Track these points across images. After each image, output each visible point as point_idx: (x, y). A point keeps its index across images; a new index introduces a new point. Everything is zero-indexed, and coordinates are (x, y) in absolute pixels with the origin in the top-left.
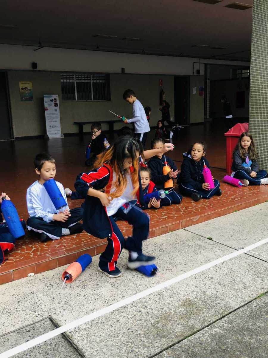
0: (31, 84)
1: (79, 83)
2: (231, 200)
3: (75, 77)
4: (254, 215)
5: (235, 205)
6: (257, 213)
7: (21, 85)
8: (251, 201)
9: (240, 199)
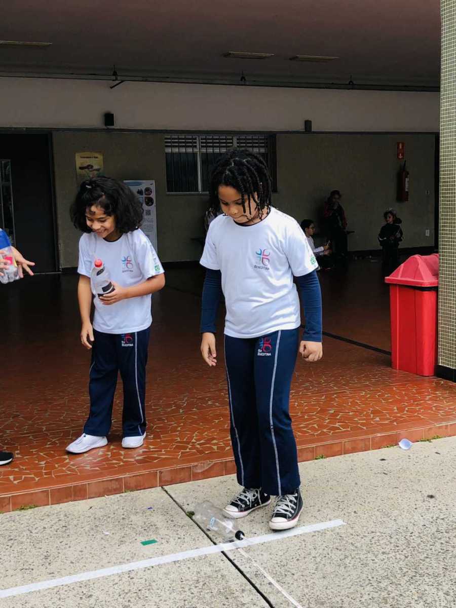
0: (101, 157)
1: (207, 154)
2: (325, 430)
3: (198, 142)
4: (352, 469)
5: (319, 444)
6: (363, 466)
7: (80, 161)
8: (370, 436)
9: (349, 429)
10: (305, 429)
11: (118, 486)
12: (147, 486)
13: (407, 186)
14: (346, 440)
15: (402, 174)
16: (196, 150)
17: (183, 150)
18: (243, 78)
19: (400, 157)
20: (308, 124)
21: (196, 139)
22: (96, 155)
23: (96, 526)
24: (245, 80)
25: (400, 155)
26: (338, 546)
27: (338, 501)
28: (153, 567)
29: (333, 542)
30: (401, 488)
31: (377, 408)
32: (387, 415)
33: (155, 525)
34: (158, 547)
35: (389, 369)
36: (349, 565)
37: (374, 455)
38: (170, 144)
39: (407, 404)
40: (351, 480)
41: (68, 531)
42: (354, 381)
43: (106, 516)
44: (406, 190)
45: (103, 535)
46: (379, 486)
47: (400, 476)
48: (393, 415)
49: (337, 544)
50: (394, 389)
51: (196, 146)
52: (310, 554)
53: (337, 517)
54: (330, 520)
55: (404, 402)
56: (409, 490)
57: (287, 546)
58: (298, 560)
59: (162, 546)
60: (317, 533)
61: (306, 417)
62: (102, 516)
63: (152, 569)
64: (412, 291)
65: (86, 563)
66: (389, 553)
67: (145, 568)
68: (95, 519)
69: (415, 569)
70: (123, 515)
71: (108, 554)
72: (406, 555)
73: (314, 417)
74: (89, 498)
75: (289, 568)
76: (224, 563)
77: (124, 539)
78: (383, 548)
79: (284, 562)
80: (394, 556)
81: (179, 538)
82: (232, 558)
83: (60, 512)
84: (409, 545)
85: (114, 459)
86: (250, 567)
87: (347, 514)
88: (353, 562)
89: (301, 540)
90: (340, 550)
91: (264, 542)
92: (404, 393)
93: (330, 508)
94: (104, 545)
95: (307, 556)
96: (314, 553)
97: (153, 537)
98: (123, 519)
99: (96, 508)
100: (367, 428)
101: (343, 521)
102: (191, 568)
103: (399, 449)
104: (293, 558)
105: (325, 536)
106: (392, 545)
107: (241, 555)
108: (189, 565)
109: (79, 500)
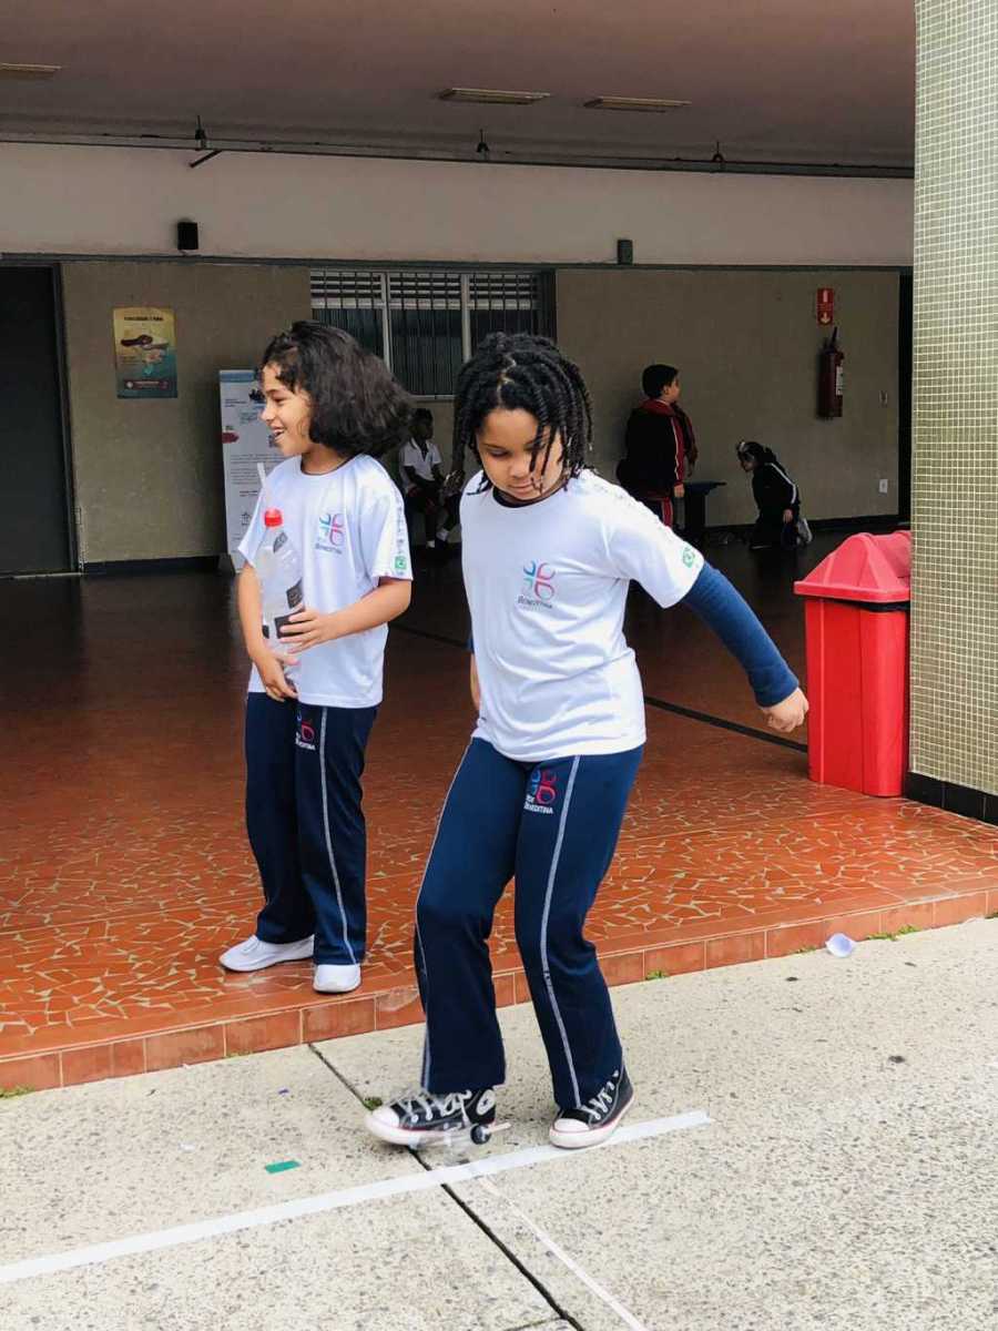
0: (168, 317)
1: (404, 311)
2: (666, 917)
3: (384, 287)
4: (725, 1001)
5: (654, 947)
6: (750, 993)
7: (123, 327)
8: (765, 929)
9: (718, 914)
10: (623, 915)
11: (212, 1045)
12: (275, 1044)
13: (839, 382)
14: (711, 937)
15: (828, 357)
16: (380, 304)
17: (350, 303)
18: (482, 147)
19: (825, 320)
20: (624, 247)
21: (379, 279)
22: (158, 313)
23: (164, 1131)
24: (487, 149)
25: (825, 315)
26: (696, 1170)
27: (695, 1071)
28: (290, 1221)
29: (686, 1160)
30: (833, 1042)
31: (780, 867)
32: (802, 883)
33: (295, 1129)
34: (304, 1177)
35: (804, 782)
36: (720, 1210)
37: (773, 969)
38: (322, 291)
39: (842, 858)
40: (723, 1025)
41: (102, 1144)
42: (728, 808)
43: (187, 1110)
44: (838, 393)
45: (180, 1152)
46: (784, 1037)
47: (828, 1014)
48: (813, 883)
49: (694, 1166)
50: (816, 825)
51: (379, 296)
52: (635, 1187)
53: (694, 1107)
54: (679, 1112)
55: (837, 854)
56: (849, 1044)
57: (585, 1171)
58: (610, 1201)
59: (311, 1175)
60: (650, 1141)
61: (625, 888)
62: (176, 1110)
63: (289, 1225)
64: (851, 611)
65: (142, 1214)
66: (807, 1184)
67: (275, 1223)
68: (163, 1116)
69: (865, 1218)
70: (225, 1106)
71: (192, 1194)
72: (846, 1189)
73: (643, 888)
74: (148, 1071)
75: (591, 1220)
76: (448, 1209)
77: (227, 1160)
78: (794, 1173)
79: (580, 1205)
80: (818, 1190)
81: (348, 1157)
82: (464, 1199)
83: (85, 1101)
84: (852, 1165)
85: (205, 985)
86: (505, 1219)
87: (717, 1100)
88: (729, 1204)
89: (616, 1157)
90: (702, 1178)
91: (536, 1164)
92: (835, 833)
93: (678, 1085)
94: (182, 1174)
95: (630, 1192)
96: (643, 1185)
97: (291, 1155)
98: (225, 1115)
99: (163, 1094)
100: (757, 911)
101: (708, 1114)
102: (375, 1222)
103: (825, 955)
104: (598, 1198)
105: (668, 1148)
106: (814, 1166)
107: (484, 1191)
108: (371, 1217)
109: (127, 1075)
